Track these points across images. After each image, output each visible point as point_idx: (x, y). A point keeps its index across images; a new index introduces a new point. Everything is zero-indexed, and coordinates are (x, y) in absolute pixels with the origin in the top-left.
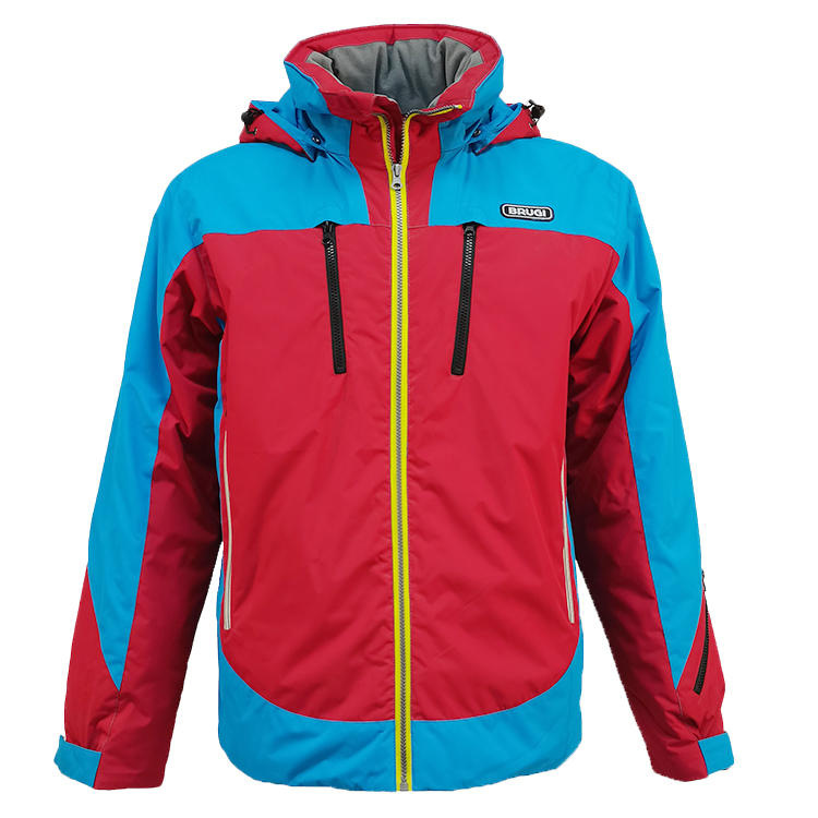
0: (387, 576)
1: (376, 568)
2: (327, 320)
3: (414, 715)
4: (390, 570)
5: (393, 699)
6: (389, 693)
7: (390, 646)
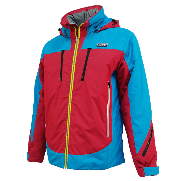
0: (66, 123)
1: (64, 122)
2: (60, 70)
3: (68, 153)
4: (67, 122)
5: (65, 149)
6: (64, 148)
7: (65, 138)
